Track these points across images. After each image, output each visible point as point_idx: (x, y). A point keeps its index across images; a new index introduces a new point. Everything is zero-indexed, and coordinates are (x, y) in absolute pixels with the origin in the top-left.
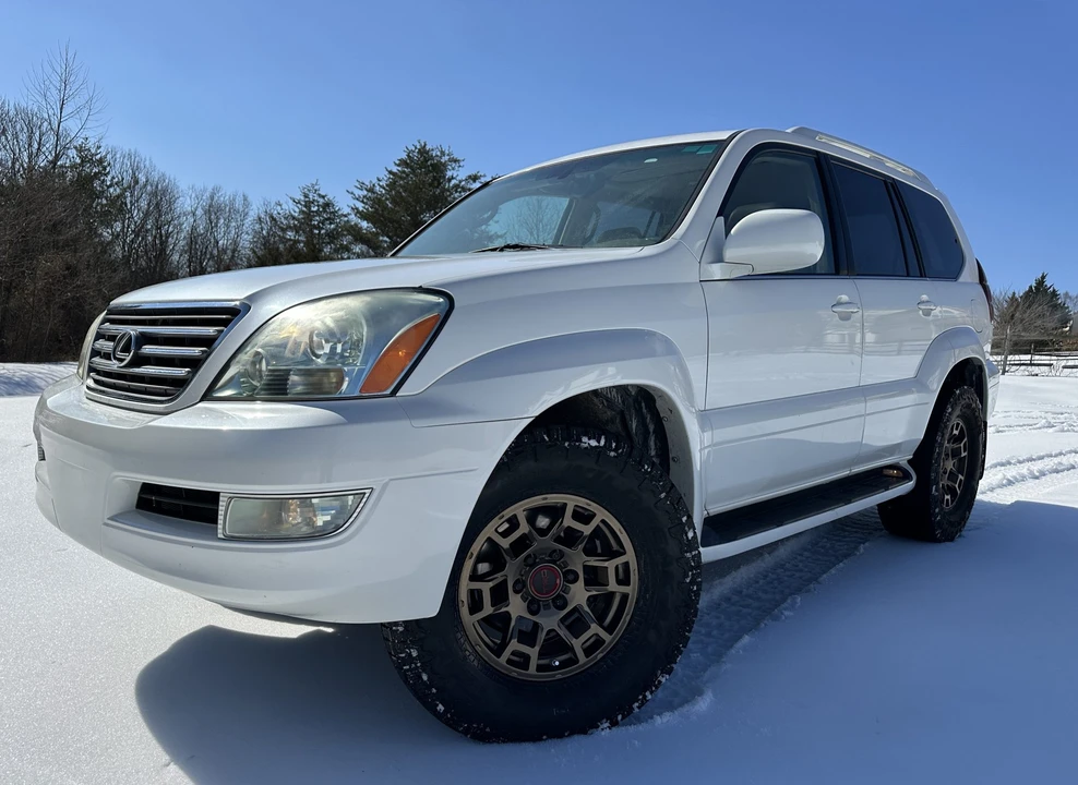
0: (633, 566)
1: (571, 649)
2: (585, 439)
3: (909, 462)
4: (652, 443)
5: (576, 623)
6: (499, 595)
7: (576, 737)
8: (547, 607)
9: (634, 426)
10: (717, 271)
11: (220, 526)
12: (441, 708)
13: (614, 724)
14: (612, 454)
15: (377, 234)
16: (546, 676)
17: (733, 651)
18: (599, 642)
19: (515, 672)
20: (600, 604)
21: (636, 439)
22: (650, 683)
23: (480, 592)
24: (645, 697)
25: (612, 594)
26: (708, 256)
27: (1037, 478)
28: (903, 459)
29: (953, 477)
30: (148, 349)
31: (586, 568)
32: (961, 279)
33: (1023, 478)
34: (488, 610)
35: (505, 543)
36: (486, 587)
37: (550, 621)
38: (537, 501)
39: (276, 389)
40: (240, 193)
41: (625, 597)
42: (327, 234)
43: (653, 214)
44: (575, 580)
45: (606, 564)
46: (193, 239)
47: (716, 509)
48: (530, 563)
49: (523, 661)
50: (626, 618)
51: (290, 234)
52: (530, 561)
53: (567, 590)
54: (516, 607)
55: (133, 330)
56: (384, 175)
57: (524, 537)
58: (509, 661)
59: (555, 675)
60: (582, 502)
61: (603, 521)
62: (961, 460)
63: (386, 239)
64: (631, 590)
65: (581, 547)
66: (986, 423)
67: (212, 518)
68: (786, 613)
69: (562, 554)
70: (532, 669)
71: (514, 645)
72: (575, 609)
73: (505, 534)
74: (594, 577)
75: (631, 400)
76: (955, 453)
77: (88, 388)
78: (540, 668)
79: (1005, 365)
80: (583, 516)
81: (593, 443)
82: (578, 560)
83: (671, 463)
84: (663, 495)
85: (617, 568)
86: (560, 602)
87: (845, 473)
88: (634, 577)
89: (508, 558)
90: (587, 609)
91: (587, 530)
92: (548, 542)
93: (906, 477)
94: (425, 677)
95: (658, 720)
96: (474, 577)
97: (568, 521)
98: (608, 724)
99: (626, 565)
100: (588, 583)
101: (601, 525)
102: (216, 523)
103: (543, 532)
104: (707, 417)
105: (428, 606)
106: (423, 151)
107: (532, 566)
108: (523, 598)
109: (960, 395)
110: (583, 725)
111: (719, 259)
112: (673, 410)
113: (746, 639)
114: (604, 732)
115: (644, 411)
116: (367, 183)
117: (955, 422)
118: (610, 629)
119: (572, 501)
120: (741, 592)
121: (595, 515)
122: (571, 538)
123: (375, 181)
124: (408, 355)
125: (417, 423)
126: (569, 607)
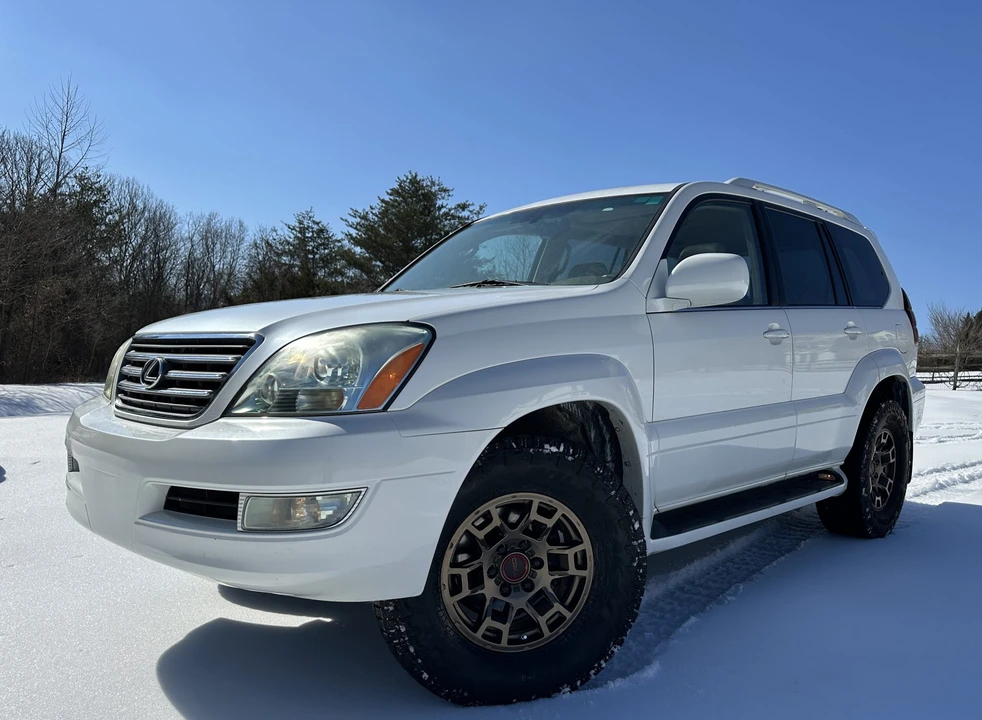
0: (590, 554)
1: (537, 625)
2: (547, 446)
3: (842, 467)
4: (608, 451)
5: (541, 602)
6: (476, 580)
7: (542, 700)
8: (517, 589)
9: (593, 436)
10: (660, 305)
11: (239, 521)
12: (425, 676)
13: (574, 688)
14: (570, 458)
15: (370, 259)
16: (515, 649)
17: (680, 629)
18: (562, 618)
19: (490, 645)
20: (563, 586)
21: (594, 447)
22: (604, 653)
23: (459, 577)
24: (600, 665)
25: (572, 578)
26: (653, 292)
27: (967, 482)
28: (836, 464)
29: (883, 480)
30: (173, 374)
31: (550, 556)
32: (886, 307)
33: (954, 482)
34: (466, 592)
35: (480, 535)
36: (464, 573)
37: (519, 601)
38: (507, 499)
39: (286, 406)
40: (236, 219)
41: (583, 580)
42: (321, 259)
43: (619, 249)
44: (541, 566)
45: (566, 552)
46: (190, 264)
47: (665, 507)
48: (503, 552)
49: (496, 636)
50: (583, 598)
51: (285, 259)
52: (502, 550)
53: (534, 575)
54: (490, 589)
55: (160, 358)
56: (377, 204)
57: (496, 529)
58: (484, 636)
59: (523, 648)
60: (546, 499)
61: (563, 515)
62: (891, 466)
63: (378, 263)
64: (588, 574)
65: (545, 537)
67: (232, 515)
68: (729, 598)
69: (529, 544)
70: (504, 642)
71: (488, 622)
72: (541, 592)
73: (480, 528)
74: (557, 563)
75: (590, 414)
76: (885, 459)
77: (117, 407)
78: (510, 642)
79: (955, 381)
80: (546, 511)
81: (554, 449)
82: (543, 549)
83: (624, 466)
84: (613, 493)
85: (576, 555)
86: (528, 585)
87: (780, 477)
88: (590, 563)
89: (483, 548)
90: (550, 590)
91: (550, 523)
92: (517, 534)
93: (838, 480)
94: (412, 650)
95: (611, 685)
96: (454, 564)
97: (534, 516)
98: (569, 689)
99: (584, 552)
100: (551, 568)
101: (563, 519)
102: (236, 519)
103: (513, 526)
104: (654, 429)
105: (414, 587)
106: (414, 181)
107: (504, 555)
108: (497, 583)
109: (886, 408)
110: (547, 688)
111: (662, 294)
112: (623, 421)
113: (693, 619)
114: (566, 695)
115: (601, 422)
116: (360, 211)
117: (881, 431)
118: (570, 608)
119: (537, 499)
120: (693, 582)
121: (556, 510)
122: (537, 530)
123: (368, 209)
124: (398, 377)
125: (404, 433)
126: (536, 590)
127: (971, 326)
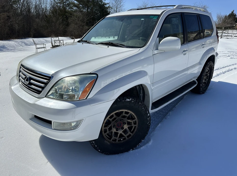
0: (137, 121)
1: (125, 136)
2: (127, 99)
3: (196, 79)
6: (110, 129)
7: (126, 153)
8: (120, 129)
9: (138, 88)
10: (156, 52)
11: (52, 127)
12: (99, 151)
13: (133, 149)
14: (133, 102)
16: (120, 142)
17: (157, 128)
19: (114, 142)
22: (140, 141)
23: (106, 129)
24: (139, 144)
25: (133, 126)
26: (155, 49)
29: (205, 80)
30: (32, 82)
31: (127, 122)
32: (212, 36)
34: (108, 132)
35: (111, 120)
37: (120, 132)
38: (117, 111)
39: (61, 97)
41: (135, 127)
44: (125, 124)
45: (132, 121)
46: (36, 7)
47: (155, 101)
50: (136, 130)
51: (59, 5)
52: (116, 121)
53: (124, 126)
54: (114, 130)
57: (115, 118)
59: (122, 142)
60: (126, 111)
61: (131, 114)
63: (81, 5)
64: (137, 125)
65: (127, 118)
66: (214, 68)
68: (168, 117)
69: (123, 119)
70: (117, 141)
71: (113, 138)
74: (129, 123)
76: (207, 75)
79: (222, 36)
80: (127, 113)
81: (129, 100)
82: (126, 120)
84: (143, 108)
85: (134, 122)
86: (123, 128)
87: (183, 85)
88: (137, 123)
89: (112, 122)
90: (128, 129)
91: (128, 115)
92: (120, 118)
93: (196, 83)
94: (96, 146)
95: (142, 148)
97: (124, 114)
98: (132, 150)
99: (136, 121)
100: (128, 125)
104: (153, 85)
105: (96, 137)
108: (115, 128)
109: (209, 64)
110: (127, 150)
111: (157, 49)
113: (160, 124)
114: (131, 151)
117: (207, 69)
118: (132, 132)
122: (124, 117)
125: (91, 105)
126: (124, 129)
127: (227, 19)
